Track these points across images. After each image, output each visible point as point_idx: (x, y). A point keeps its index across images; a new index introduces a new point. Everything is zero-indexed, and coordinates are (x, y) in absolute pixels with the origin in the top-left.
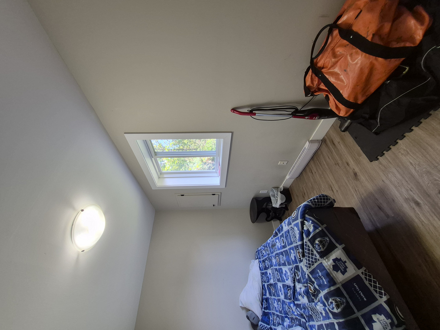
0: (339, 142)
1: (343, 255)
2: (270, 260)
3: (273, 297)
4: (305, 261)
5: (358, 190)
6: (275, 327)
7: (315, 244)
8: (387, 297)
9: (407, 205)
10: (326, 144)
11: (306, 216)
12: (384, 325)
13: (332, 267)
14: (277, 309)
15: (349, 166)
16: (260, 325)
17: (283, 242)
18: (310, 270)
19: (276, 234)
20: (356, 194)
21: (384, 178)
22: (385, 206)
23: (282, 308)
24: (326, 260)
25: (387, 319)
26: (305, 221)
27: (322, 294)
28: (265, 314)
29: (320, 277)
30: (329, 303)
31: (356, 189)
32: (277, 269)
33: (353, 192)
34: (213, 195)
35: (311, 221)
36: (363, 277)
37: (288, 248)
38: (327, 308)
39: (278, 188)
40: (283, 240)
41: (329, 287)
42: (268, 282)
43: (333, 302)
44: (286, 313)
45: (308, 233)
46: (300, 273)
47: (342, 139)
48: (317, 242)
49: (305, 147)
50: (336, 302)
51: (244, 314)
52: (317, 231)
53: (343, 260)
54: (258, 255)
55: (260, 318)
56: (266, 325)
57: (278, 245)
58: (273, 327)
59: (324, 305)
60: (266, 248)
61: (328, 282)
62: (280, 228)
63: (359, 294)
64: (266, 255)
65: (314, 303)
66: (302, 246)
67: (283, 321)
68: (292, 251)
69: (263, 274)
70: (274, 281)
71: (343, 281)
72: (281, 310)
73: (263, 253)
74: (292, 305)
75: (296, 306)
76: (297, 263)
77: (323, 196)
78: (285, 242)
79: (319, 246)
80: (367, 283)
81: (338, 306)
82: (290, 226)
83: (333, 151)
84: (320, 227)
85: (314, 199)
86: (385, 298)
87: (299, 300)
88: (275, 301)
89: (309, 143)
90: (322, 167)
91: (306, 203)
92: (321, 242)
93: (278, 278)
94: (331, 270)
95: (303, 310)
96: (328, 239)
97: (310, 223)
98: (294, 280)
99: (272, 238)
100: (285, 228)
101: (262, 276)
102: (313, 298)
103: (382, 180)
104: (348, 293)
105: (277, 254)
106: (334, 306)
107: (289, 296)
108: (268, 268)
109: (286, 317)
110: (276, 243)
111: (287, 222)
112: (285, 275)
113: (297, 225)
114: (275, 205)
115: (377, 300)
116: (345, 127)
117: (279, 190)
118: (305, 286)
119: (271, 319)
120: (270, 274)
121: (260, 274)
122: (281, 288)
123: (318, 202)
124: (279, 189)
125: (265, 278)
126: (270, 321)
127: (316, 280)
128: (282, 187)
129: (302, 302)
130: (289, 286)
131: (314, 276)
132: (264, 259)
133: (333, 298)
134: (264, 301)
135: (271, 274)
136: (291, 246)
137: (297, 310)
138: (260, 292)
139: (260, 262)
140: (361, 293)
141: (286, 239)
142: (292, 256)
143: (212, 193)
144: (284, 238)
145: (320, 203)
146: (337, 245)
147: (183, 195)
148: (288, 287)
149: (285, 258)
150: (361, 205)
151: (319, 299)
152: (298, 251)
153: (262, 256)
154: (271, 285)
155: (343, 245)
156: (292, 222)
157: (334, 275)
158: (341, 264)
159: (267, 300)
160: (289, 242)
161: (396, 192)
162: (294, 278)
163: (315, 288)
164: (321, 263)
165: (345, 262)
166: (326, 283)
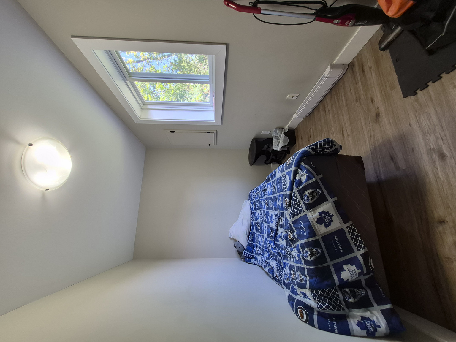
0: (371, 68)
1: (333, 208)
2: (261, 203)
3: (258, 233)
4: (289, 210)
5: (374, 135)
6: (256, 256)
7: (304, 195)
8: (364, 251)
9: (428, 157)
10: (353, 71)
11: (302, 164)
12: (352, 274)
13: (316, 220)
14: (260, 243)
15: (373, 103)
16: (244, 253)
17: (274, 188)
18: (293, 220)
19: (269, 179)
20: (370, 140)
21: (413, 121)
22: (399, 156)
23: (264, 243)
24: (312, 212)
25: (357, 270)
26: (299, 170)
27: (300, 243)
28: (249, 245)
29: (302, 228)
30: (304, 252)
31: (372, 134)
32: (265, 211)
33: (366, 137)
34: (208, 133)
35: (305, 171)
36: (347, 231)
37: (276, 195)
38: (301, 255)
39: (282, 128)
40: (274, 186)
41: (308, 238)
42: (256, 220)
43: (309, 251)
44: (266, 248)
45: (300, 182)
46: (284, 220)
47: (377, 62)
48: (307, 193)
49: (324, 74)
50: (311, 251)
51: (232, 243)
52: (310, 181)
53: (331, 214)
54: (251, 197)
55: (245, 247)
56: (249, 253)
57: (269, 190)
58: (255, 255)
59: (299, 252)
60: (258, 192)
61: (309, 233)
62: (273, 174)
63: (337, 246)
64: (257, 198)
65: (290, 248)
66: (290, 196)
67: (263, 253)
68: (280, 198)
69: (253, 214)
70: (261, 221)
71: (324, 233)
72: (263, 244)
73: (255, 196)
74: (272, 244)
75: (275, 245)
76: (283, 210)
77: (329, 141)
78: (276, 189)
79: (308, 197)
80: (349, 236)
81: (312, 255)
82: (283, 173)
83: (360, 81)
84: (314, 177)
85: (316, 144)
86: (362, 251)
87: (279, 241)
88: (260, 237)
89: (331, 68)
90: (339, 103)
91: (305, 149)
92: (311, 193)
93: (265, 219)
94: (314, 222)
95: (281, 249)
96: (320, 191)
97: (304, 173)
98: (278, 225)
99: (264, 183)
100: (279, 175)
101: (251, 215)
102: (291, 243)
103: (409, 124)
104: (325, 245)
105: (266, 198)
106: (308, 255)
107: (271, 236)
108: (258, 209)
109: (266, 251)
110: (267, 188)
111: (280, 169)
112: (271, 218)
113: (289, 173)
114: (276, 147)
115: (354, 252)
116: (387, 42)
117: (283, 131)
118: (286, 232)
119: (254, 249)
120: (258, 214)
121: (250, 213)
122: (266, 228)
123: (320, 148)
124: (284, 129)
125: (254, 217)
126: (254, 251)
127: (297, 230)
128: (287, 128)
129: (281, 243)
130: (273, 228)
131: (295, 225)
132: (255, 201)
133: (309, 248)
134: (251, 235)
135: (260, 215)
136: (280, 193)
137: (276, 248)
138: (248, 228)
139: (251, 203)
140: (339, 245)
141: (277, 186)
142: (280, 203)
143: (207, 130)
144: (275, 184)
145: (322, 150)
146: (329, 198)
147: (173, 132)
148: (271, 228)
149: (273, 204)
150: (370, 153)
151: (296, 245)
152: (286, 199)
153: (254, 198)
154: (258, 223)
155: (336, 199)
156: (286, 170)
157: (316, 227)
158: (327, 217)
159: (253, 234)
160: (279, 189)
161: (421, 140)
162: (278, 223)
163: (294, 236)
164: (306, 215)
165: (333, 215)
166: (305, 234)
